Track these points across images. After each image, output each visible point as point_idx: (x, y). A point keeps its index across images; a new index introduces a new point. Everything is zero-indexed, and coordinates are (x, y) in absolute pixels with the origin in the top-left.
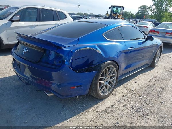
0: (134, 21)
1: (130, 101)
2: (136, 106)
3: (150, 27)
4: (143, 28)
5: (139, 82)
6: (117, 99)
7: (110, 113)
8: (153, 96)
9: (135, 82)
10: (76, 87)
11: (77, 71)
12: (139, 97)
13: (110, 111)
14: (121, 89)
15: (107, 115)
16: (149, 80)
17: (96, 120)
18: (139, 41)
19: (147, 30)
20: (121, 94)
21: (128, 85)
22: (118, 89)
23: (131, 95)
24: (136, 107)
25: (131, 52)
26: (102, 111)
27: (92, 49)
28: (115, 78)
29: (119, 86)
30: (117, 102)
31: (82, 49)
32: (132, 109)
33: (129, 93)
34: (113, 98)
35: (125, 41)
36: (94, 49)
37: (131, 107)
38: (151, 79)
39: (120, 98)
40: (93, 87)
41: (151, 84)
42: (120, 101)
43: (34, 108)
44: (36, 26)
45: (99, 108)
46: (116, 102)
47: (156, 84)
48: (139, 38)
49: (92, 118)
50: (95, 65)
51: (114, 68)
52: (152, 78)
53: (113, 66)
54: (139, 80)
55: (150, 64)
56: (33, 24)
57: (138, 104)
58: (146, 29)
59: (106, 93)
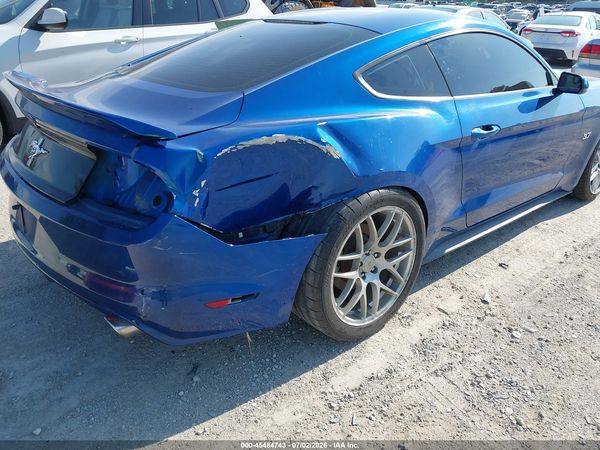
0: (527, 12)
1: (466, 349)
2: (491, 370)
3: (589, 32)
4: (559, 39)
5: (515, 265)
6: (417, 339)
7: (377, 403)
8: (572, 327)
9: (501, 265)
10: (233, 300)
11: (241, 235)
12: (510, 330)
13: (376, 392)
14: (436, 294)
15: (364, 409)
16: (559, 256)
17: (313, 431)
18: (525, 95)
19: (575, 43)
20: (437, 319)
21: (470, 277)
22: (425, 296)
23: (475, 322)
24: (488, 376)
25: (482, 145)
26: (346, 393)
27: (300, 140)
28: (410, 255)
29: (433, 279)
30: (412, 355)
31: (251, 143)
32: (473, 385)
33: (466, 313)
34: (398, 336)
35: (457, 97)
36: (309, 141)
37: (467, 376)
38: (570, 250)
39: (427, 335)
40: (310, 295)
41: (567, 272)
42: (424, 348)
43: (80, 374)
44: (131, 43)
45: (333, 380)
46: (408, 353)
47: (589, 275)
48: (523, 85)
49: (297, 424)
50: (318, 205)
51: (405, 216)
52: (575, 245)
53: (397, 210)
54: (516, 253)
55: (570, 188)
56: (120, 38)
57: (502, 364)
58: (570, 40)
59: (368, 315)
